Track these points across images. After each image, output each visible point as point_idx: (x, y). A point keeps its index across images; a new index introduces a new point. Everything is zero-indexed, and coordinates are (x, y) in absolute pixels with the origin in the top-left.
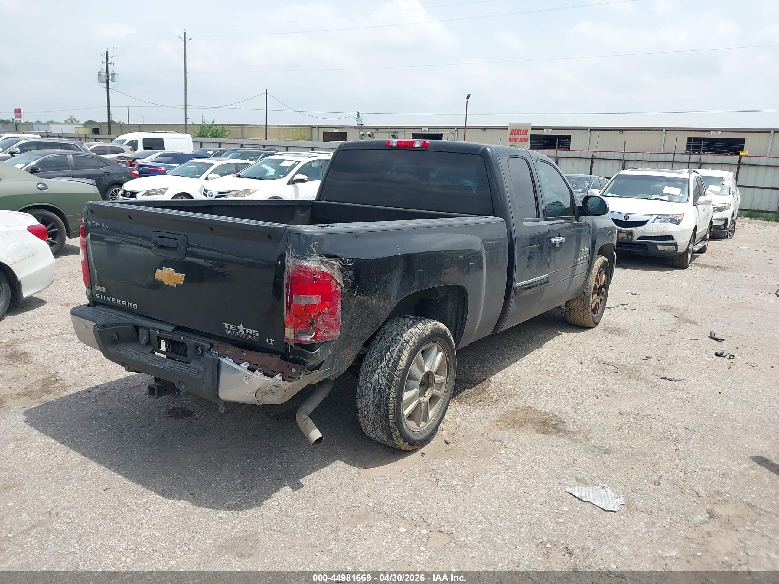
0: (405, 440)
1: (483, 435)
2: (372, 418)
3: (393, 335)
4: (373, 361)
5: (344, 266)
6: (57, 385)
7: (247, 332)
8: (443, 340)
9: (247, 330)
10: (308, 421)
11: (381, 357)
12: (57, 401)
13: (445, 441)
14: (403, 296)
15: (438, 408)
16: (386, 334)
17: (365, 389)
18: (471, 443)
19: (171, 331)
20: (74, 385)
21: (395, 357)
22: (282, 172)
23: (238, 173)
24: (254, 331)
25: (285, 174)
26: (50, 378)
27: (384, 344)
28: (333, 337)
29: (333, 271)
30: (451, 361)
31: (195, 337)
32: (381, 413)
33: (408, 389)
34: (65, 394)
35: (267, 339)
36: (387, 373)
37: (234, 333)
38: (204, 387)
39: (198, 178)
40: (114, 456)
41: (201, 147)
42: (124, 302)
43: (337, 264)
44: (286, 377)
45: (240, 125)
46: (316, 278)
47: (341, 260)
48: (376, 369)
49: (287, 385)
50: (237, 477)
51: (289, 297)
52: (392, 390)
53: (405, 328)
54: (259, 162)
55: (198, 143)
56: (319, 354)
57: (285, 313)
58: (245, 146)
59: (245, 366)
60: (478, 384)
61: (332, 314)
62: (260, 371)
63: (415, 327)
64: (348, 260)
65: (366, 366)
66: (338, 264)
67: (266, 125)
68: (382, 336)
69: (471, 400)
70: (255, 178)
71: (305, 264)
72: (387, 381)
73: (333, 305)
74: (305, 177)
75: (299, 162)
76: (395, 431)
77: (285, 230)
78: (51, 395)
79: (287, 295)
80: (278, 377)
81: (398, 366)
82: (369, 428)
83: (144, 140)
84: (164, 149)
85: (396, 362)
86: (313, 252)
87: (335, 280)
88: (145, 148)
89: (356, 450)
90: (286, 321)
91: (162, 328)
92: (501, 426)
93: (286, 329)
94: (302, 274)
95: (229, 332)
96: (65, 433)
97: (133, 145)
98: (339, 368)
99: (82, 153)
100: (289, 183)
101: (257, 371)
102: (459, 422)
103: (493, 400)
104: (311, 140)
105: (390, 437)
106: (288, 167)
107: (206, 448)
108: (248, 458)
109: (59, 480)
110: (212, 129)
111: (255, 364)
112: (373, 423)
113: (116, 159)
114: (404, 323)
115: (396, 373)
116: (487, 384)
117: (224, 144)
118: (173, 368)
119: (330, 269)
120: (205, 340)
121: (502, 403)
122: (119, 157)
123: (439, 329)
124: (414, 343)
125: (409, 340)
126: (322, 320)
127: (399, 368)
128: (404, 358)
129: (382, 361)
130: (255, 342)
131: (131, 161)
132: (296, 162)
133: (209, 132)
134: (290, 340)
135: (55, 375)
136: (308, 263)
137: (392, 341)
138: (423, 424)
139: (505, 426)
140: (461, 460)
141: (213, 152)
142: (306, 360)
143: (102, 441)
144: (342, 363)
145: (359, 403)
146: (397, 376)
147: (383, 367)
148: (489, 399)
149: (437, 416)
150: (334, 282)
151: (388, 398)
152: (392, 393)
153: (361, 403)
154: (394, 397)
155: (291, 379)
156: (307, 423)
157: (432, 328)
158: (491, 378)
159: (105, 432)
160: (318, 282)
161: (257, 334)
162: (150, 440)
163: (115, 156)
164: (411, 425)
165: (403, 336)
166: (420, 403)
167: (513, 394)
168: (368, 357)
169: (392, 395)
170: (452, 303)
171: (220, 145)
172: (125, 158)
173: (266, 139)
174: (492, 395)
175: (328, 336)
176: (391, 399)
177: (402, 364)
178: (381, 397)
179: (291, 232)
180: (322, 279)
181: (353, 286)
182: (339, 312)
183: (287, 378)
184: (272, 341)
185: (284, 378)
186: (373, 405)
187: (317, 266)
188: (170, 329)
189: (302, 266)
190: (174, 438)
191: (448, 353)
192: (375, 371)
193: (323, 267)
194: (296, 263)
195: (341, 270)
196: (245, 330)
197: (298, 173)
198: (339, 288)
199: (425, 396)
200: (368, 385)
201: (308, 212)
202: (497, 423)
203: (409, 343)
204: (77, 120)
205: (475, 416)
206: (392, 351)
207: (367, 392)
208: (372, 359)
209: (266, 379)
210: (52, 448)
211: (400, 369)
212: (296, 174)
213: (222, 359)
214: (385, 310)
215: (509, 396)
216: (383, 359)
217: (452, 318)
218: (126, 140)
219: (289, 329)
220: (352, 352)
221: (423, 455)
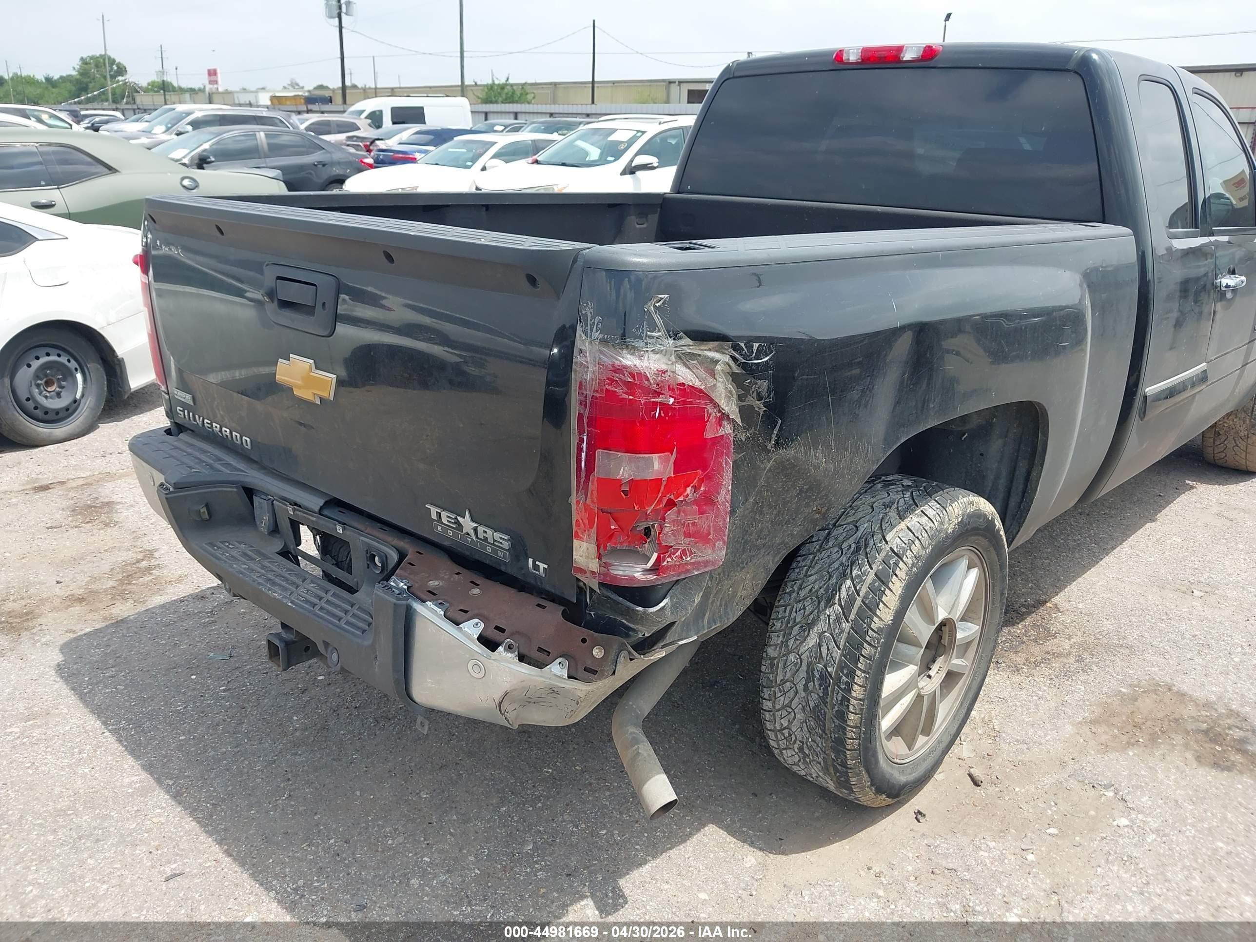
0: (879, 791)
1: (1063, 764)
2: (799, 737)
3: (859, 534)
4: (805, 599)
5: (743, 366)
6: (147, 579)
7: (481, 535)
8: (984, 542)
9: (481, 529)
10: (641, 746)
11: (827, 590)
12: (135, 619)
13: (970, 775)
14: (898, 439)
15: (956, 699)
16: (840, 530)
17: (784, 668)
18: (1037, 788)
19: (317, 509)
20: (180, 580)
21: (867, 594)
22: (613, 151)
23: (535, 157)
24: (498, 536)
25: (618, 155)
26: (138, 561)
27: (835, 556)
28: (706, 563)
29: (711, 382)
30: (997, 589)
31: (369, 530)
32: (824, 731)
33: (897, 666)
34: (157, 601)
35: (530, 561)
36: (845, 635)
37: (450, 533)
38: (376, 670)
39: (469, 167)
40: (213, 776)
41: (486, 119)
42: (226, 431)
43: (722, 358)
44: (577, 669)
45: (551, 83)
46: (661, 404)
47: (736, 348)
48: (815, 622)
49: (579, 688)
50: (472, 858)
51: (583, 455)
52: (856, 679)
53: (893, 514)
54: (572, 136)
55: (480, 114)
56: (668, 612)
57: (573, 499)
58: (557, 115)
59: (473, 628)
60: (1029, 613)
61: (706, 502)
62: (510, 648)
63: (918, 511)
64: (756, 345)
65: (788, 608)
66: (727, 358)
67: (593, 82)
68: (829, 534)
69: (1020, 659)
70: (564, 165)
71: (629, 360)
72: (842, 655)
73: (708, 478)
74: (653, 160)
75: (643, 133)
76: (858, 775)
77: (575, 261)
78: (129, 604)
79: (580, 450)
80: (557, 669)
81: (875, 619)
82: (790, 757)
83: (394, 110)
84: (425, 123)
85: (870, 608)
86: (653, 327)
87: (716, 405)
88: (394, 123)
89: (755, 795)
90: (577, 521)
91: (299, 500)
92: (1104, 738)
93: (576, 543)
94: (620, 391)
95: (440, 528)
96: (127, 704)
97: (376, 119)
98: (720, 617)
99: (287, 129)
100: (624, 173)
101: (501, 648)
102: (1001, 723)
103: (1071, 660)
104: (667, 101)
105: (845, 784)
106: (622, 142)
107: (413, 764)
108: (503, 801)
109: (80, 838)
110: (506, 91)
111: (497, 628)
112: (801, 749)
113: (344, 142)
114: (887, 500)
115: (868, 638)
116: (1050, 615)
117: (524, 115)
118: (314, 605)
119: (703, 373)
120: (390, 539)
121: (1095, 668)
122: (349, 138)
123: (979, 515)
124: (917, 558)
125: (905, 551)
126: (675, 522)
127: (876, 624)
128: (892, 599)
129: (829, 602)
130: (500, 562)
131: (368, 143)
132: (638, 131)
133: (501, 96)
134: (588, 575)
135: (150, 554)
136: (641, 357)
137: (858, 549)
138: (921, 740)
139: (1115, 737)
140: (1018, 843)
141: (503, 128)
142: (632, 626)
143: (196, 729)
144: (726, 605)
145: (766, 696)
146: (870, 644)
147: (833, 618)
148: (1060, 655)
149: (954, 717)
150: (714, 413)
151: (845, 700)
152: (855, 687)
153: (773, 699)
154: (862, 697)
155: (591, 676)
156: (638, 754)
157: (963, 515)
158: (1057, 599)
159: (209, 706)
160: (666, 414)
161: (506, 545)
162: (298, 734)
163: (342, 137)
164: (893, 750)
165: (888, 539)
166: (919, 697)
167: (1116, 645)
168: (792, 587)
169: (857, 692)
170: (1000, 442)
171: (516, 115)
172: (360, 140)
173: (593, 102)
174: (1066, 645)
175: (693, 563)
176: (853, 702)
177: (885, 615)
178: (826, 693)
179: (593, 266)
180: (678, 406)
181: (769, 420)
182: (724, 496)
183: (581, 673)
184: (542, 566)
185: (573, 674)
186: (804, 709)
187: (664, 367)
188: (316, 502)
189: (619, 370)
190: (349, 732)
191: (992, 570)
192: (811, 626)
193: (684, 369)
194: (606, 359)
195: (735, 378)
196: (475, 530)
197: (640, 152)
198: (727, 429)
199: (929, 677)
200: (792, 657)
201: (654, 218)
202: (1094, 730)
203: (904, 558)
204: (301, 85)
205: (1036, 705)
206: (858, 576)
207: (788, 675)
208: (802, 594)
209: (525, 669)
210: (90, 744)
211: (879, 628)
212: (637, 155)
213: (417, 606)
214: (850, 480)
215: (1108, 649)
216: (833, 596)
217: (997, 477)
218: (364, 111)
219: (585, 545)
220: (753, 578)
221: (919, 817)
